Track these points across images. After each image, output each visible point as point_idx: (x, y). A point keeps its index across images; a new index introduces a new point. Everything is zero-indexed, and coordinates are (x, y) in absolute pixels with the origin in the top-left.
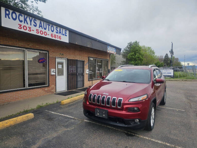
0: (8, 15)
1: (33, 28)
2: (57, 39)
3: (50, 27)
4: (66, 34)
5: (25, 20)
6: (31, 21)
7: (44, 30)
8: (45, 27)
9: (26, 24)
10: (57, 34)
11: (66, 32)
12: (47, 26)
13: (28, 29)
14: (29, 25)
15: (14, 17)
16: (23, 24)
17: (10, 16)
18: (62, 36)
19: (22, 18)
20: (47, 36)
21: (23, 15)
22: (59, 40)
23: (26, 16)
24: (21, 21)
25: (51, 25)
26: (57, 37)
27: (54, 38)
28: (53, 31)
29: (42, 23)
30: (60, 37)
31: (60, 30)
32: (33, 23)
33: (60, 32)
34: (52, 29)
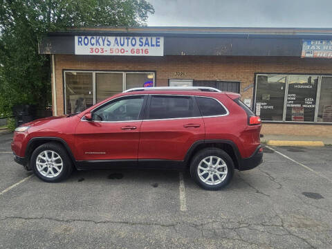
0: (81, 42)
1: (106, 48)
2: (140, 54)
3: (130, 40)
4: (158, 44)
5: (97, 41)
6: (104, 41)
7: (120, 47)
8: (122, 43)
9: (98, 47)
10: (140, 48)
12: (126, 41)
13: (100, 51)
14: (102, 46)
16: (94, 47)
17: (83, 42)
18: (150, 48)
19: (94, 41)
20: (125, 54)
21: (95, 37)
22: (144, 55)
23: (98, 37)
24: (93, 45)
25: (131, 38)
26: (141, 51)
27: (135, 54)
28: (134, 45)
29: (118, 38)
30: (146, 51)
31: (147, 40)
32: (106, 42)
33: (146, 44)
34: (134, 43)
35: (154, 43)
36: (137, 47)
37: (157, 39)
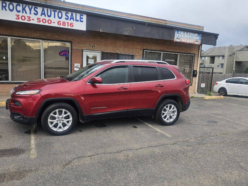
0: (5, 7)
1: (33, 16)
2: (66, 27)
3: (56, 13)
4: (82, 20)
5: (24, 9)
6: (30, 10)
7: (47, 18)
8: (49, 14)
9: (24, 14)
10: (66, 21)
11: (81, 17)
12: (53, 13)
13: (27, 18)
14: (28, 15)
15: (11, 8)
16: (21, 14)
17: (7, 8)
18: (75, 23)
19: (20, 8)
20: (52, 25)
21: (21, 5)
22: (69, 27)
23: (24, 5)
24: (19, 12)
25: (58, 11)
26: (66, 24)
27: (61, 26)
28: (60, 18)
29: (46, 10)
30: (71, 25)
31: (72, 15)
32: (33, 11)
33: (71, 18)
34: (60, 16)
35: (78, 18)
36: (63, 19)
37: (81, 15)
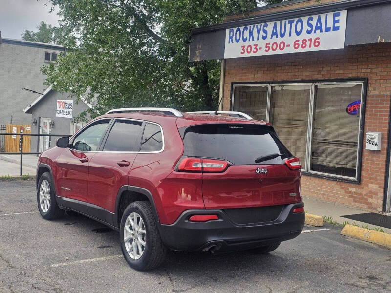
0: (232, 37)
1: (262, 43)
2: (307, 49)
3: (294, 26)
4: (336, 25)
5: (251, 33)
6: (258, 32)
7: (279, 40)
8: (283, 32)
9: (252, 43)
10: (308, 37)
11: (337, 18)
12: (288, 26)
13: (253, 49)
14: (256, 41)
15: (238, 37)
16: (247, 44)
18: (323, 36)
19: (247, 34)
20: (287, 51)
21: (248, 27)
22: (313, 49)
23: (252, 27)
24: (245, 40)
25: (296, 20)
26: (308, 43)
27: (300, 50)
28: (298, 33)
29: (278, 24)
30: (317, 42)
31: (319, 20)
32: (262, 34)
33: (317, 28)
34: (299, 28)
35: (330, 24)
36: (304, 35)
37: (335, 16)
